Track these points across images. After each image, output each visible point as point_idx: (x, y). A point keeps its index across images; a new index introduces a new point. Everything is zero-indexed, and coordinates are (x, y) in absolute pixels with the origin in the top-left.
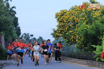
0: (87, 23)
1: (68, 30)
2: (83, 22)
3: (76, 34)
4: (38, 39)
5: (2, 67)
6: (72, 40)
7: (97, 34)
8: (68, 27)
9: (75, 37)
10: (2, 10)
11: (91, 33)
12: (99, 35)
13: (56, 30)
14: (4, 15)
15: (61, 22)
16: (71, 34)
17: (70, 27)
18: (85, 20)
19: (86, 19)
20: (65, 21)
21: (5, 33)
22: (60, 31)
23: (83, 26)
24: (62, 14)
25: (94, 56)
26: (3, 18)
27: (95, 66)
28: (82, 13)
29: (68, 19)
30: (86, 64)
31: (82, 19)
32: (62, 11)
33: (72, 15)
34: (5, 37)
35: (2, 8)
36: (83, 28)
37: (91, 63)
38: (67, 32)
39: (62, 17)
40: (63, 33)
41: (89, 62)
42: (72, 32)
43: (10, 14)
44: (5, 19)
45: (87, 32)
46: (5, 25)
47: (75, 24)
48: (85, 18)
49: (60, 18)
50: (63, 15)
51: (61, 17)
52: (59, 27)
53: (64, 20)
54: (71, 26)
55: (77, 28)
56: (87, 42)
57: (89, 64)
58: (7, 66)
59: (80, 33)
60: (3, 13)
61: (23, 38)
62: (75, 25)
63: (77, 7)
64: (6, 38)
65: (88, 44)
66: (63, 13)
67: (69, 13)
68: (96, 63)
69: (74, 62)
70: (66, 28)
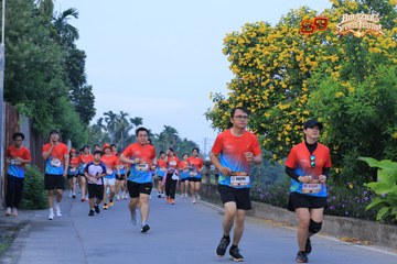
0: (345, 76)
1: (272, 101)
2: (329, 70)
3: (301, 115)
4: (161, 137)
5: (14, 237)
6: (288, 139)
7: (381, 117)
8: (272, 87)
9: (297, 127)
10: (22, 21)
11: (359, 114)
12: (391, 122)
13: (225, 101)
14: (31, 39)
15: (244, 68)
16: (284, 118)
17: (278, 89)
18: (337, 63)
19: (340, 59)
20: (261, 67)
21: (32, 107)
22: (240, 104)
23: (331, 86)
24: (249, 39)
25: (369, 201)
26: (27, 52)
27: (373, 241)
28: (328, 38)
29: (274, 57)
30: (336, 230)
31: (325, 58)
32: (251, 28)
33: (290, 43)
34: (33, 121)
35: (25, 13)
36: (332, 93)
37: (356, 228)
38: (267, 108)
39: (251, 50)
40: (253, 110)
41: (347, 226)
42: (285, 107)
43: (52, 35)
44: (32, 54)
45: (344, 109)
46: (32, 78)
47: (299, 77)
48: (340, 55)
49: (242, 54)
50: (252, 45)
51: (245, 49)
52: (239, 87)
53: (257, 60)
54: (284, 86)
55: (308, 93)
56: (344, 149)
57: (351, 232)
58: (32, 234)
59: (316, 114)
60: (27, 32)
61: (103, 130)
62: (298, 83)
63: (307, 13)
64: (35, 126)
65: (347, 157)
66: (254, 37)
67: (279, 35)
68: (375, 230)
69: (292, 225)
70: (266, 92)
